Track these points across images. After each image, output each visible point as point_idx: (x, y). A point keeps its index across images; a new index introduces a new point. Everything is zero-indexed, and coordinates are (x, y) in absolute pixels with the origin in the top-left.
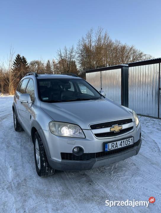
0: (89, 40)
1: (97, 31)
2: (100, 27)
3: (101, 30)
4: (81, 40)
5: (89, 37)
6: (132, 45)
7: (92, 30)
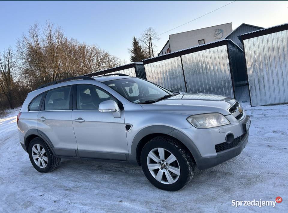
0: (35, 38)
1: (45, 26)
2: (48, 21)
3: (51, 25)
4: (22, 39)
5: (34, 35)
6: (93, 45)
7: (36, 25)
